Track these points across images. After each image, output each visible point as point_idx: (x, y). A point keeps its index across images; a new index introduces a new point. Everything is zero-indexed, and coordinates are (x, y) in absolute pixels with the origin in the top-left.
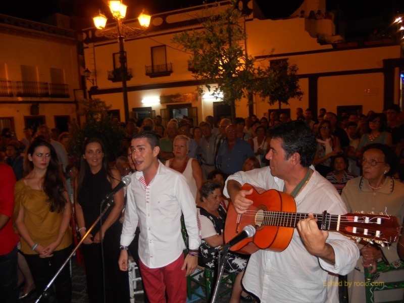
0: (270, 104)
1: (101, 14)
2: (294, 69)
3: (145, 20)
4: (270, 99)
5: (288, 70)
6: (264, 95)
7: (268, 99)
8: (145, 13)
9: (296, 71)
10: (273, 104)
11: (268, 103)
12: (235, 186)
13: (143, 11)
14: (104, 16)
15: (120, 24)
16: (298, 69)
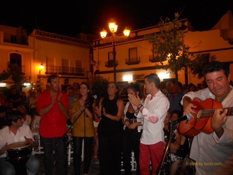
0: (199, 78)
1: (104, 30)
2: (213, 58)
3: (127, 33)
4: (199, 76)
5: (210, 58)
6: (194, 73)
7: (197, 75)
8: (127, 29)
9: (215, 59)
10: (201, 79)
11: (197, 78)
12: (188, 99)
13: (126, 28)
14: (106, 31)
15: (114, 35)
16: (216, 58)
